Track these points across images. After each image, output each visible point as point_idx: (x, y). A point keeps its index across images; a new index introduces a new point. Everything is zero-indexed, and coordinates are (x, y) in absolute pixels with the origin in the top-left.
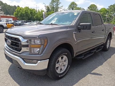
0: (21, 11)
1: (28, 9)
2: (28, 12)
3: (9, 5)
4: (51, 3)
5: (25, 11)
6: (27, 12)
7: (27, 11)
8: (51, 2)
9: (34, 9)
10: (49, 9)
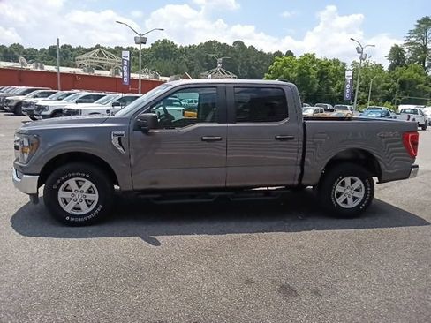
0: (286, 69)
1: (313, 62)
2: (309, 74)
3: (261, 52)
4: (415, 32)
5: (300, 68)
6: (305, 71)
7: (308, 68)
8: (414, 28)
9: (336, 62)
10: (404, 58)
